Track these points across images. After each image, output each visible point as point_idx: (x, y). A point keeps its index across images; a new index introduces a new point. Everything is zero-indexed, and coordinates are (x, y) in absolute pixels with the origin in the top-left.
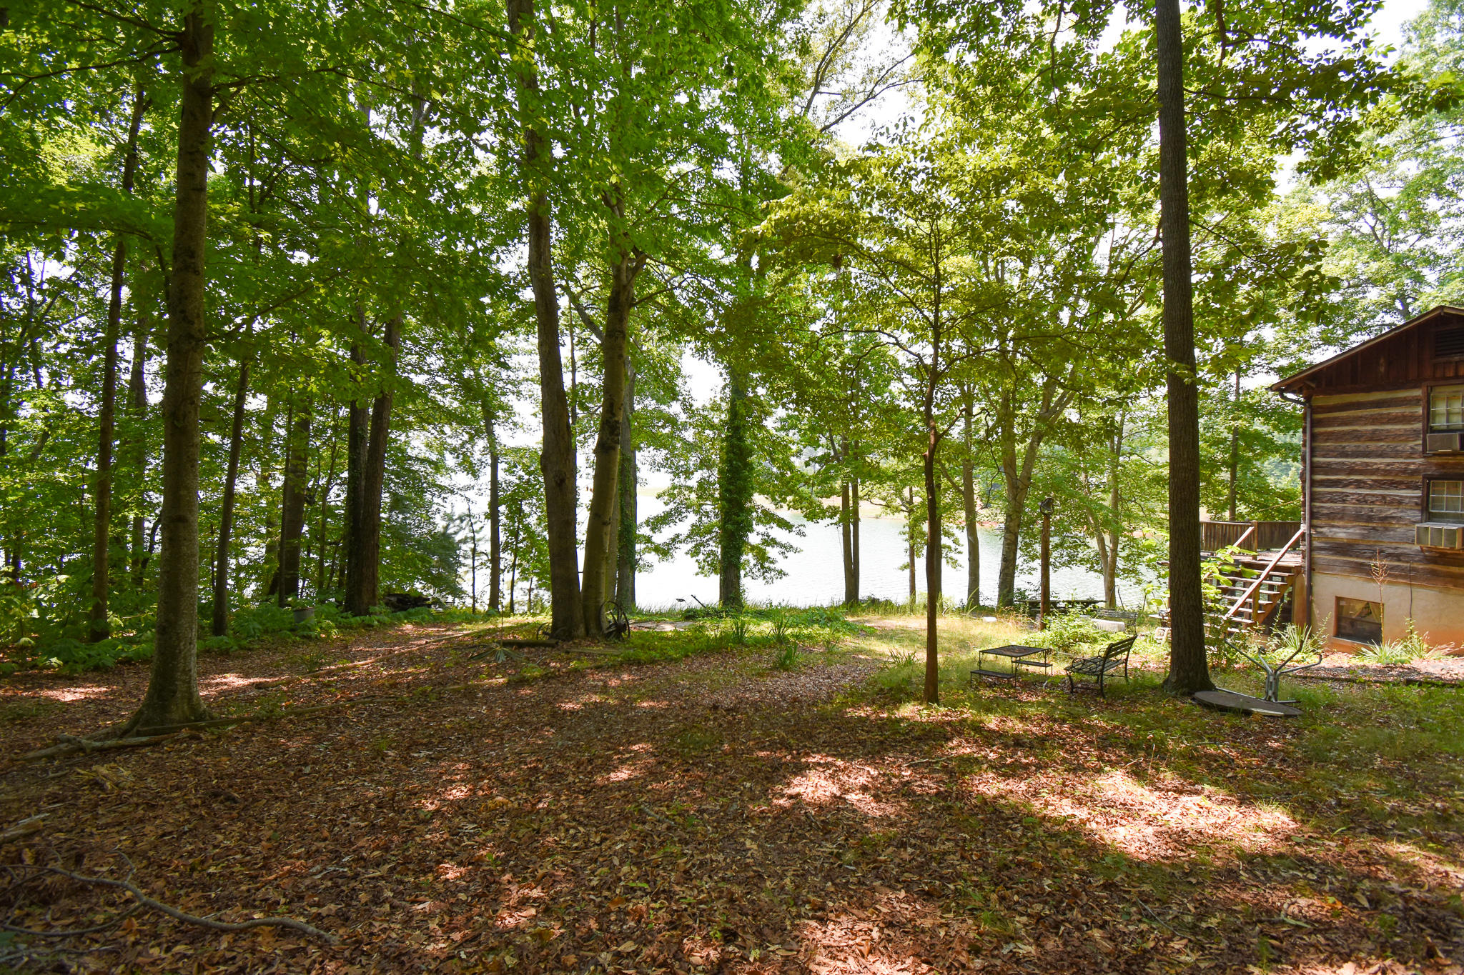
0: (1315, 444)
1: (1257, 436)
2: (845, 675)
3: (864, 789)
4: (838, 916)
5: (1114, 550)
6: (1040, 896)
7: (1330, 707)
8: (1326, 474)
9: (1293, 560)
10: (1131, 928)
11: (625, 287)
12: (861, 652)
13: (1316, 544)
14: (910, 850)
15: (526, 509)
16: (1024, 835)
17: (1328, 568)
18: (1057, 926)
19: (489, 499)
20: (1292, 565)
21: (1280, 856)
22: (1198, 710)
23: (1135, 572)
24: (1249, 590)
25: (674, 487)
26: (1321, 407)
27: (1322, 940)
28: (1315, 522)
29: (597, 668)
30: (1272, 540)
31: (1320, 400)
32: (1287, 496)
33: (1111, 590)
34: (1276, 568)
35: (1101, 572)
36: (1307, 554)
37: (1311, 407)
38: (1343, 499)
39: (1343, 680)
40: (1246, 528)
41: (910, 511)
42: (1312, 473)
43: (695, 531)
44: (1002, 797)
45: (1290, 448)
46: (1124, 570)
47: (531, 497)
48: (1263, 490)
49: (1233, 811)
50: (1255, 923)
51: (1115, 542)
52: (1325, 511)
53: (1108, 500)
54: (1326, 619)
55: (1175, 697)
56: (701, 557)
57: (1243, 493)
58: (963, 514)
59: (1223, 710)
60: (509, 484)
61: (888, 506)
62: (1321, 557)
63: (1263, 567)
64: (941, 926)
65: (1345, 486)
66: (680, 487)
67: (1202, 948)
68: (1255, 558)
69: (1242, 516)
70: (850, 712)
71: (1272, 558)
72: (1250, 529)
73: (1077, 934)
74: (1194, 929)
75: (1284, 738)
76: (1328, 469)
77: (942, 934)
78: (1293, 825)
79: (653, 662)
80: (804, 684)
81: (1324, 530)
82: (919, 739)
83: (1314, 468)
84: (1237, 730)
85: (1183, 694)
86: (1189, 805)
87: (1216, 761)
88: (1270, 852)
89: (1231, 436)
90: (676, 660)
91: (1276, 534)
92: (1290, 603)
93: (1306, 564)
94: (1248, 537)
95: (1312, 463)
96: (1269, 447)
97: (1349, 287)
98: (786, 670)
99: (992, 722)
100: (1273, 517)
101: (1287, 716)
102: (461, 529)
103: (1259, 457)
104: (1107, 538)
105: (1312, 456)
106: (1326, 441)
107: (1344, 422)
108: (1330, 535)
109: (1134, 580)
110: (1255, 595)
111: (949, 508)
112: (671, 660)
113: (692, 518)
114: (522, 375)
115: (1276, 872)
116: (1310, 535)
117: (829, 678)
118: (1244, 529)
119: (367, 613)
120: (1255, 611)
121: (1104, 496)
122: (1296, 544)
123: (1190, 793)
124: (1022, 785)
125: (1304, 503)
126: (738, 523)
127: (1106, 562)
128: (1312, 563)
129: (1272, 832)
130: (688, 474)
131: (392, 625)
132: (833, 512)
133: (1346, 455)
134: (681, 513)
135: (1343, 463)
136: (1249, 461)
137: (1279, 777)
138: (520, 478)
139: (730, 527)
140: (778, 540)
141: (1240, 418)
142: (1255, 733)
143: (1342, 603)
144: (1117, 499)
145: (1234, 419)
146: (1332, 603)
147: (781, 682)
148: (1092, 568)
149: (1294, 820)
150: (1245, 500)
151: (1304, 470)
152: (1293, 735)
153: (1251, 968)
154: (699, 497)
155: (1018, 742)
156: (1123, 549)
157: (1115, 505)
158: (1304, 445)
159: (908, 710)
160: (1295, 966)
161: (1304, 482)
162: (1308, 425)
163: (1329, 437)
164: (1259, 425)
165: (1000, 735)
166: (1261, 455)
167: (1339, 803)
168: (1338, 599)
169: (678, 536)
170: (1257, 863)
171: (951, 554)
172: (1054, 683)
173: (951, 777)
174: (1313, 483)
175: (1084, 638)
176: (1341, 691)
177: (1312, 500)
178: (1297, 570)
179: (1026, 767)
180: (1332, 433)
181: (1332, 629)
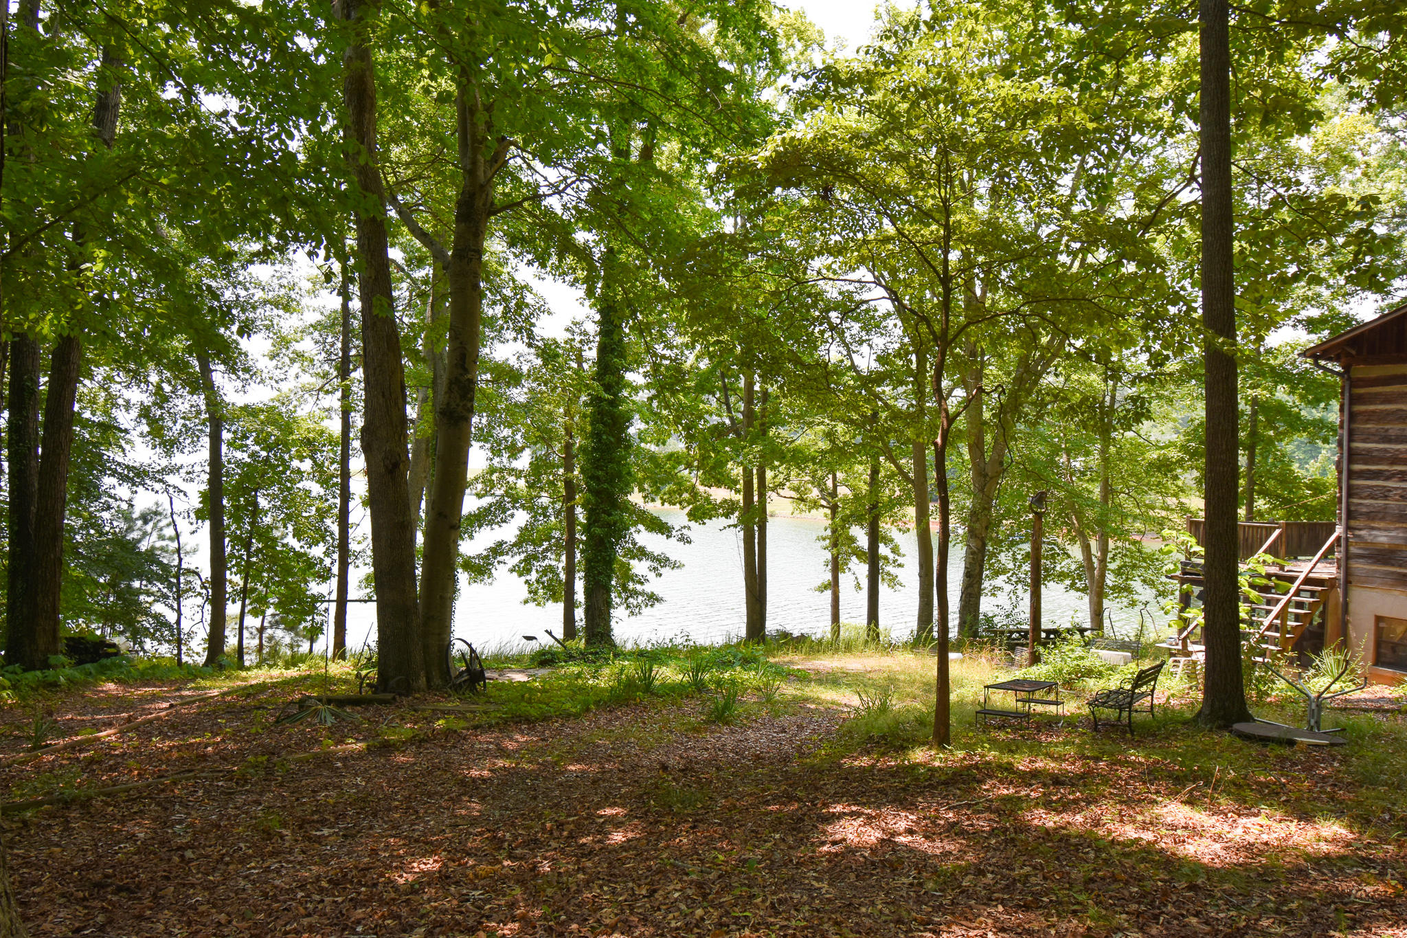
0: (1355, 426)
1: (1281, 409)
2: (801, 728)
3: (910, 832)
4: (949, 927)
5: (1103, 561)
6: (1132, 898)
7: (1376, 736)
8: (1366, 464)
9: (1326, 571)
10: (1222, 915)
11: (482, 186)
12: (806, 700)
13: (1353, 550)
14: (990, 876)
15: (263, 503)
16: (1097, 857)
17: (1367, 580)
18: (1156, 917)
19: (204, 487)
20: (1326, 576)
21: (1342, 858)
22: (1239, 743)
23: (1128, 589)
24: (1276, 610)
25: (492, 470)
26: (1359, 380)
27: (1388, 912)
28: (1353, 523)
29: (476, 728)
30: (1300, 546)
31: (1361, 371)
32: (1317, 487)
33: (1098, 614)
34: (1307, 581)
35: (1084, 590)
36: (1343, 563)
37: (1349, 378)
38: (1385, 494)
39: (1387, 711)
40: (1272, 530)
41: (834, 509)
42: (1350, 462)
43: (525, 536)
44: (1064, 828)
45: (1320, 424)
46: (1113, 588)
47: (272, 484)
48: (1287, 480)
49: (1293, 826)
50: (1330, 904)
51: (1104, 549)
52: (1364, 510)
53: (1096, 490)
54: (1363, 639)
55: (1211, 730)
56: (534, 576)
57: (1262, 484)
58: (911, 511)
59: (1264, 740)
60: (239, 464)
61: (802, 500)
62: (1359, 566)
63: (1292, 580)
64: (1049, 927)
65: (1388, 478)
66: (501, 470)
67: (1287, 923)
68: (1282, 568)
69: (1260, 514)
70: (847, 762)
71: (1303, 567)
72: (1277, 532)
73: (1175, 922)
74: (1277, 911)
75: (1331, 765)
76: (1368, 457)
77: (1053, 932)
78: (1351, 836)
79: (546, 718)
80: (757, 739)
81: (1362, 533)
82: (946, 783)
83: (1353, 456)
84: (1282, 759)
85: (1219, 728)
86: (1249, 825)
87: (1267, 787)
88: (1333, 855)
89: (1249, 408)
90: (576, 716)
91: (1305, 537)
92: (1322, 625)
93: (1342, 576)
94: (1275, 541)
95: (1350, 449)
96: (1295, 423)
97: (1394, 216)
98: (727, 723)
99: (1022, 763)
100: (1298, 515)
101: (1332, 745)
102: (145, 534)
103: (1280, 436)
104: (1094, 544)
105: (1350, 440)
106: (1367, 421)
107: (1388, 399)
108: (1369, 539)
109: (1125, 601)
110: (1282, 615)
111: (894, 503)
112: (568, 716)
113: (521, 517)
114: (259, 295)
115: (1341, 870)
116: (1347, 539)
117: (784, 731)
118: (1269, 531)
119: (46, 665)
120: (1283, 635)
121: (1090, 487)
122: (1330, 550)
123: (1247, 815)
124: (1078, 817)
125: (1340, 499)
126: (609, 525)
127: (1092, 576)
128: (1348, 573)
129: (1334, 841)
130: (514, 451)
131: (86, 685)
132: (728, 508)
133: (1389, 441)
134: (504, 510)
135: (1386, 450)
136: (1270, 442)
137: (1332, 799)
138: (253, 455)
139: (598, 531)
140: (649, 549)
141: (1258, 386)
142: (1302, 763)
143: (1382, 625)
144: (1108, 491)
145: (1253, 387)
146: (1370, 625)
147: (726, 737)
148: (1072, 585)
149: (1352, 832)
150: (1264, 493)
151: (1341, 458)
152: (1340, 762)
153: (1332, 933)
154: (531, 486)
155: (1057, 781)
156: (1113, 559)
157: (1105, 498)
158: (1341, 427)
159: (918, 755)
160: (1369, 930)
161: (1340, 472)
162: (1346, 402)
163: (1371, 417)
164: (1282, 394)
165: (1035, 774)
166: (1285, 434)
167: (1393, 817)
168: (1379, 619)
169: (501, 544)
170: (1323, 862)
171: (890, 569)
172: (1071, 723)
173: (1000, 815)
174: (1351, 474)
175: (1089, 673)
176: (1385, 722)
177: (1349, 495)
178: (1330, 583)
179: (1076, 801)
180: (1374, 412)
181: (1371, 654)
